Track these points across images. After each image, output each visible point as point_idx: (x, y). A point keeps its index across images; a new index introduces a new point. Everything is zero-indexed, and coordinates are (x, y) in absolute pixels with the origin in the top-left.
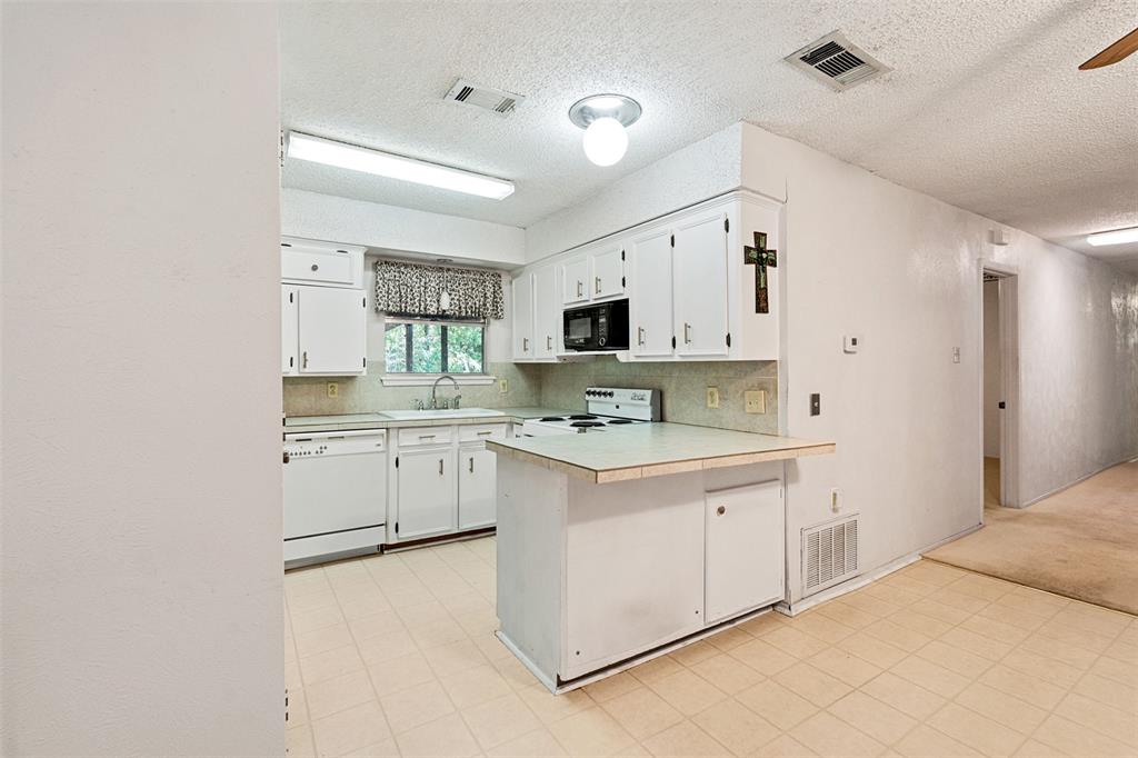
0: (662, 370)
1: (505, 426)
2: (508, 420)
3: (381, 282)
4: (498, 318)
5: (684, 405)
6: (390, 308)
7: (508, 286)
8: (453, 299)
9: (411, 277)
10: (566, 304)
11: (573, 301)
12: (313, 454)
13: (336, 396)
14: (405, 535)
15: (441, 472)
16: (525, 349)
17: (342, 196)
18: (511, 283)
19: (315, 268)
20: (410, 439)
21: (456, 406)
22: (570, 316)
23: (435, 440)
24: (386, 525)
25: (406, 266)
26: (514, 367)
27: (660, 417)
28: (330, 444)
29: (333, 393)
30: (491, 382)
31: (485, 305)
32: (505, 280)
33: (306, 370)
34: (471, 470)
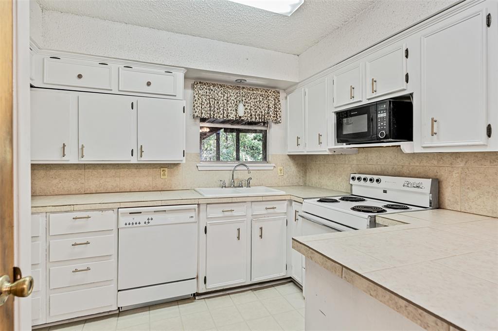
0: (439, 161)
1: (286, 202)
2: (288, 198)
3: (197, 96)
4: (277, 122)
5: (472, 195)
6: (203, 115)
7: (284, 100)
8: (246, 109)
9: (218, 93)
10: (336, 108)
11: (345, 103)
12: (142, 224)
13: (166, 177)
14: (211, 286)
15: (239, 238)
16: (298, 145)
17: (168, 31)
18: (286, 98)
19: (149, 84)
20: (215, 212)
21: (248, 185)
22: (342, 116)
23: (234, 213)
24: (197, 277)
25: (214, 85)
26: (288, 157)
27: (437, 204)
28: (155, 216)
29: (164, 175)
30: (272, 168)
31: (268, 113)
32: (282, 95)
33: (142, 159)
34: (261, 236)
